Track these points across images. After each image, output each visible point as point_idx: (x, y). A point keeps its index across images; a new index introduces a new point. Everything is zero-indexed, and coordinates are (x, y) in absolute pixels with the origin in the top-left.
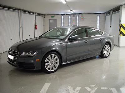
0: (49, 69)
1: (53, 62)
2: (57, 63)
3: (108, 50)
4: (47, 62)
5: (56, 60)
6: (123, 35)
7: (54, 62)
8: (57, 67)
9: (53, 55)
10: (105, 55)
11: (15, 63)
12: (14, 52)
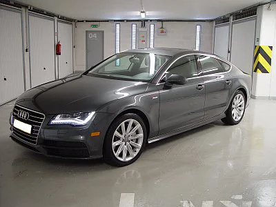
0: (121, 155)
1: (130, 138)
2: (137, 141)
3: (240, 106)
4: (117, 139)
5: (137, 132)
6: (265, 71)
7: (133, 138)
8: (138, 150)
9: (132, 121)
10: (234, 118)
11: (35, 143)
12: (31, 113)
